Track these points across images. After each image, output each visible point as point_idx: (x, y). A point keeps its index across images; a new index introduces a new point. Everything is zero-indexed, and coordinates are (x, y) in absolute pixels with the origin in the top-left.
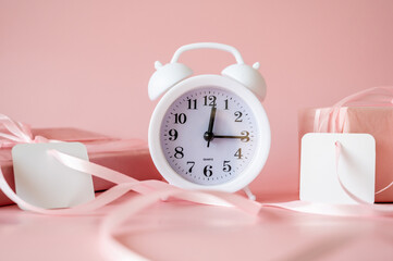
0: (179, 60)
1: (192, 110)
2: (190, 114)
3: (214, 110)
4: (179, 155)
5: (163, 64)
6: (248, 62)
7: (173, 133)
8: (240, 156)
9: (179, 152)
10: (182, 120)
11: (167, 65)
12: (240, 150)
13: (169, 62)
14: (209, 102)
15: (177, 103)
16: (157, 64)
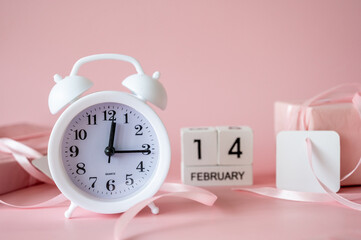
0: (78, 73)
1: (92, 126)
2: (90, 129)
3: (114, 125)
4: (81, 171)
5: (63, 77)
6: (147, 72)
7: (74, 149)
8: (142, 169)
9: (81, 168)
10: (83, 137)
11: (67, 78)
12: (141, 163)
13: (68, 75)
14: (108, 117)
15: (76, 120)
16: (56, 77)
